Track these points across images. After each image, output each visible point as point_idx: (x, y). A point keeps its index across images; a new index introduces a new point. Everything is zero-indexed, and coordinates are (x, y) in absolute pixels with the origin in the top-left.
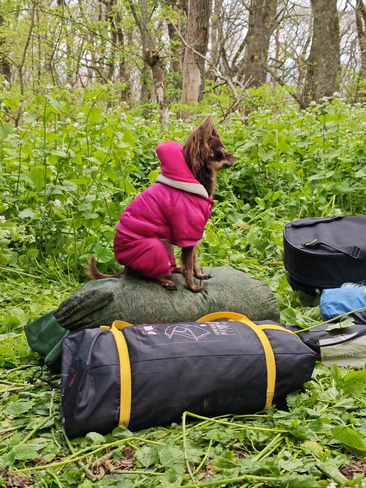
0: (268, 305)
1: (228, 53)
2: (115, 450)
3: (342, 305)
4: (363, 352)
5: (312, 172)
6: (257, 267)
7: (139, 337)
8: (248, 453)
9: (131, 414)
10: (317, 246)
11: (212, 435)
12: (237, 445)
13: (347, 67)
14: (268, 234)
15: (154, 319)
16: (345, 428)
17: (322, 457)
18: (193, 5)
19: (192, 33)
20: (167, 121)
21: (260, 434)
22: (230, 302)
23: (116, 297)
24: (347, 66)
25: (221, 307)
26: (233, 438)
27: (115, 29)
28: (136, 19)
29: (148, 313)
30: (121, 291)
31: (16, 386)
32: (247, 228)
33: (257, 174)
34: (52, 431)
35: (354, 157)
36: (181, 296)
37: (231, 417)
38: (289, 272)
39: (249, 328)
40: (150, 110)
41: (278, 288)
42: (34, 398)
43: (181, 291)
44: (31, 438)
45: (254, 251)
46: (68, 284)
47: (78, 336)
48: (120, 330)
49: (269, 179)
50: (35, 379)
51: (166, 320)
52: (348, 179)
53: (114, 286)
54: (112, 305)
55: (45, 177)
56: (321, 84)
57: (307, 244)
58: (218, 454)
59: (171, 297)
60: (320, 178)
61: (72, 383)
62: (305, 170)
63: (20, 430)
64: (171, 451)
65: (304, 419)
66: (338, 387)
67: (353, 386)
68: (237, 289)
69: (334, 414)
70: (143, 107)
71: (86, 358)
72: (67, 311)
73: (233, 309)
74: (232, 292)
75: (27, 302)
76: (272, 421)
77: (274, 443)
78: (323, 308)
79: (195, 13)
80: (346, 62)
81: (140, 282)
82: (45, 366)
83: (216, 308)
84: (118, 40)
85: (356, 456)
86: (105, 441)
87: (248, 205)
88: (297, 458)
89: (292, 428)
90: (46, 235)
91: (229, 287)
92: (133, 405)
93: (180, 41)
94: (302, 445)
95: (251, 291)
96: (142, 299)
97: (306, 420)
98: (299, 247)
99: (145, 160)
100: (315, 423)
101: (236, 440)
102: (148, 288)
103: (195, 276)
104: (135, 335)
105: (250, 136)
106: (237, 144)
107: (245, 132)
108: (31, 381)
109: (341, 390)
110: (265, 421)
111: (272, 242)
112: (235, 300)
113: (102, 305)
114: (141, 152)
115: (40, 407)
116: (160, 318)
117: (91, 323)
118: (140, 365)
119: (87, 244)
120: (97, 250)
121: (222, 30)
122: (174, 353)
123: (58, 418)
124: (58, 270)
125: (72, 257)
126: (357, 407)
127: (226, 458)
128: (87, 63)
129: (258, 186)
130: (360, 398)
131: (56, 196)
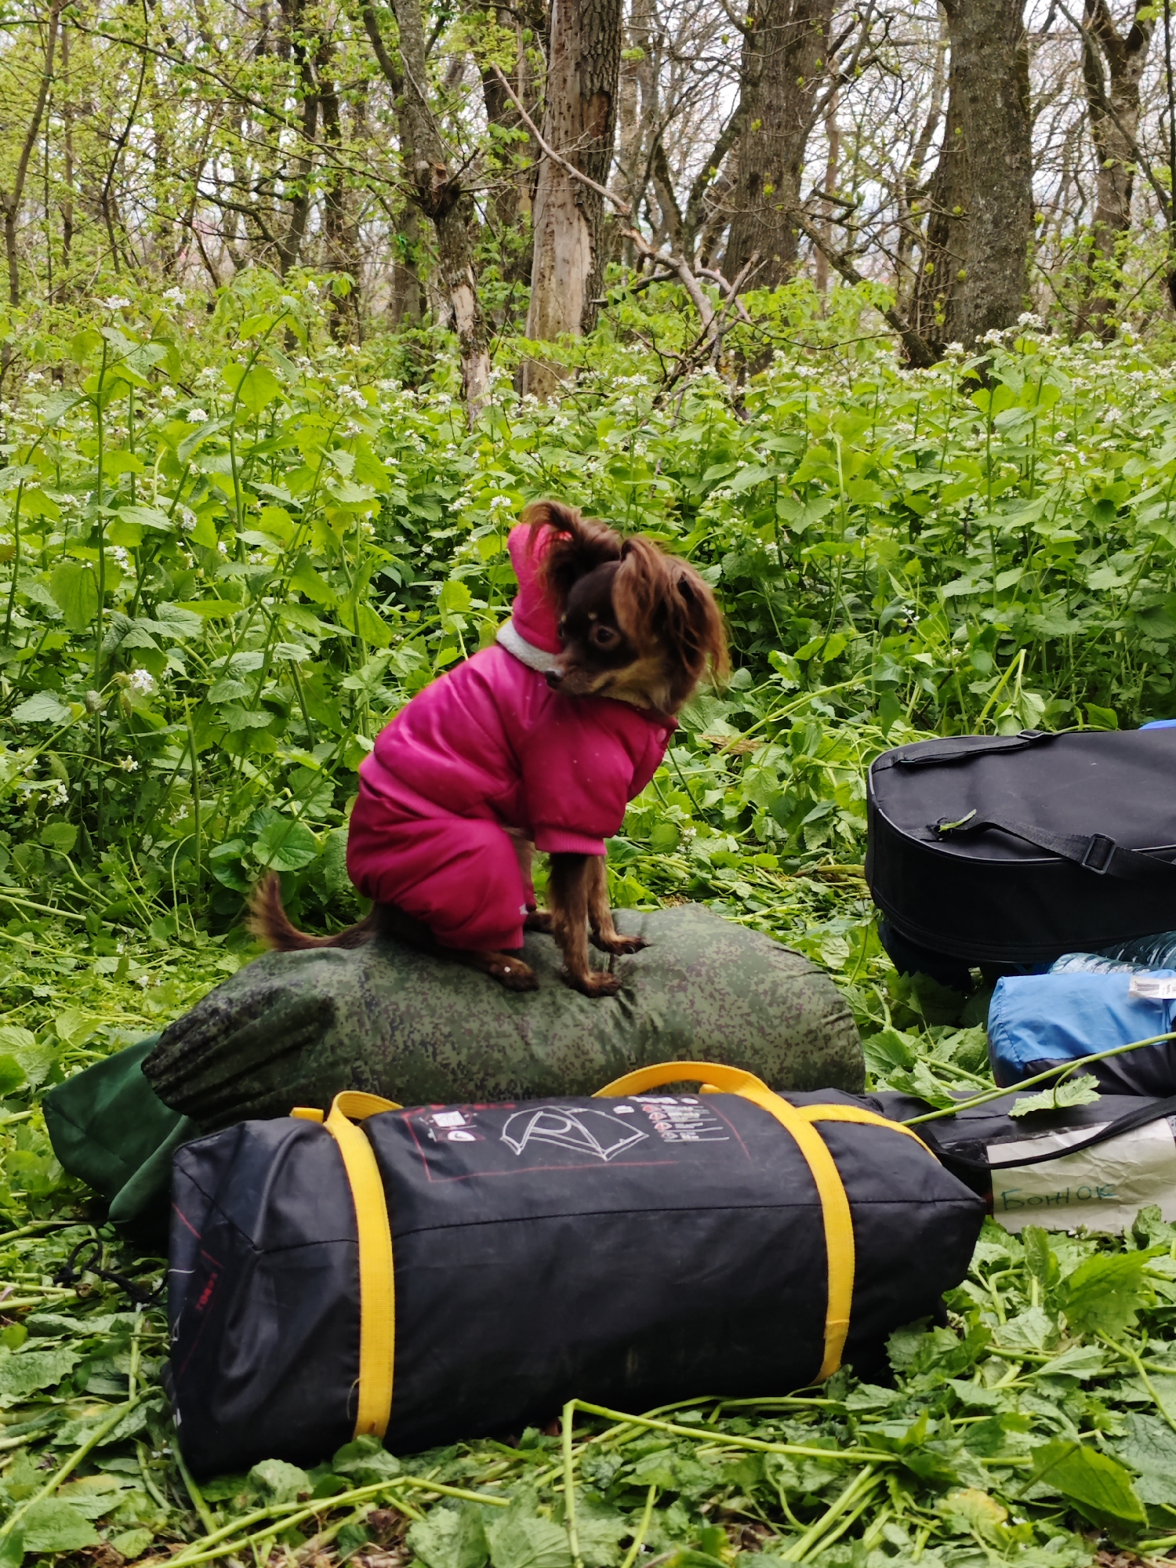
0: (827, 1038)
1: (674, 162)
2: (345, 1521)
3: (1058, 1029)
4: (1127, 1186)
5: (949, 569)
6: (777, 882)
7: (420, 1150)
8: (768, 1528)
9: (396, 1400)
10: (979, 833)
11: (654, 1470)
12: (735, 1505)
13: (1053, 211)
14: (810, 775)
15: (463, 1085)
16: (1077, 1447)
17: (1005, 1544)
18: (568, 20)
19: (564, 109)
20: (487, 401)
21: (808, 1467)
22: (707, 1026)
23: (342, 1012)
24: (1054, 208)
25: (678, 1045)
26: (720, 1480)
27: (312, 86)
28: (381, 55)
29: (446, 1066)
30: (359, 995)
31: (18, 1293)
32: (741, 748)
33: (773, 572)
34: (140, 1453)
35: (1084, 522)
36: (551, 1009)
37: (712, 1404)
38: (885, 912)
39: (770, 1119)
40: (424, 352)
41: (850, 961)
42: (77, 1335)
43: (551, 994)
44: (71, 1477)
45: (767, 825)
46: (173, 940)
47: (222, 1144)
48: (355, 1121)
49: (813, 588)
50: (76, 1270)
51: (503, 1086)
52: (1063, 592)
53: (335, 978)
54: (329, 1039)
55: (100, 593)
56: (976, 277)
57: (944, 827)
58: (675, 1537)
59: (517, 1012)
60: (976, 590)
61: (204, 1299)
62: (927, 563)
63: (35, 1446)
64: (527, 1529)
65: (948, 1416)
66: (1051, 1307)
67: (1099, 1304)
68: (730, 984)
69: (1041, 1397)
70: (400, 342)
71: (252, 1220)
72: (184, 1056)
73: (715, 1052)
74: (711, 996)
75: (44, 1001)
76: (844, 1421)
77: (853, 1493)
78: (998, 1037)
79: (574, 45)
80: (1050, 197)
81: (420, 964)
82: (108, 1225)
83: (661, 1046)
84: (320, 118)
85: (1112, 1539)
86: (310, 1490)
87: (743, 673)
88: (927, 1546)
89: (910, 1449)
90: (101, 779)
91: (703, 979)
92: (402, 1371)
93: (521, 128)
94: (941, 1503)
95: (774, 993)
96: (427, 1020)
97: (953, 1417)
98: (919, 835)
99: (415, 522)
100: (982, 1428)
101: (731, 1488)
102: (444, 982)
103: (596, 940)
104: (406, 1144)
105: (752, 450)
106: (711, 474)
107: (736, 435)
108: (64, 1276)
109: (1061, 1314)
110: (820, 1417)
111: (823, 799)
112: (722, 1022)
113: (298, 1037)
114: (401, 497)
115: (98, 1367)
116: (483, 1080)
117: (260, 1094)
118: (424, 1241)
119: (234, 809)
120: (266, 830)
121: (654, 87)
122: (531, 1204)
123: (158, 1409)
124: (140, 891)
125: (188, 849)
126: (1110, 1371)
127: (700, 1548)
128: (219, 191)
129: (778, 612)
130: (1121, 1342)
131: (134, 653)
